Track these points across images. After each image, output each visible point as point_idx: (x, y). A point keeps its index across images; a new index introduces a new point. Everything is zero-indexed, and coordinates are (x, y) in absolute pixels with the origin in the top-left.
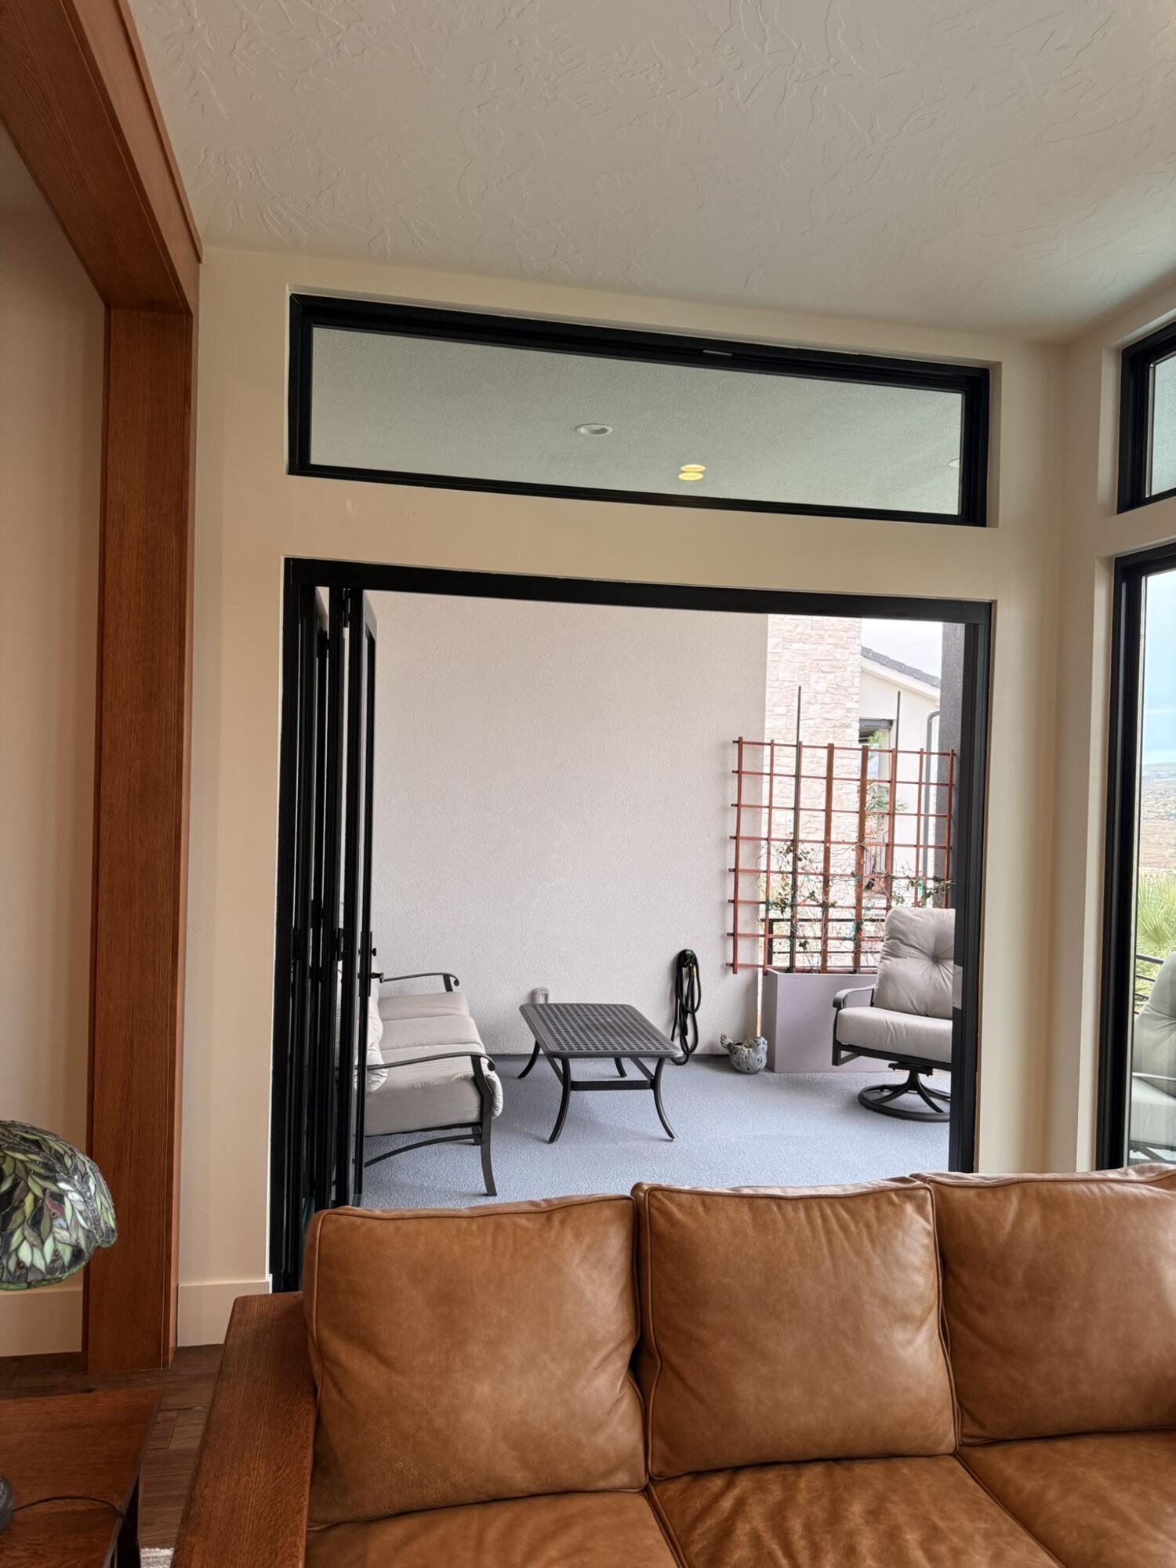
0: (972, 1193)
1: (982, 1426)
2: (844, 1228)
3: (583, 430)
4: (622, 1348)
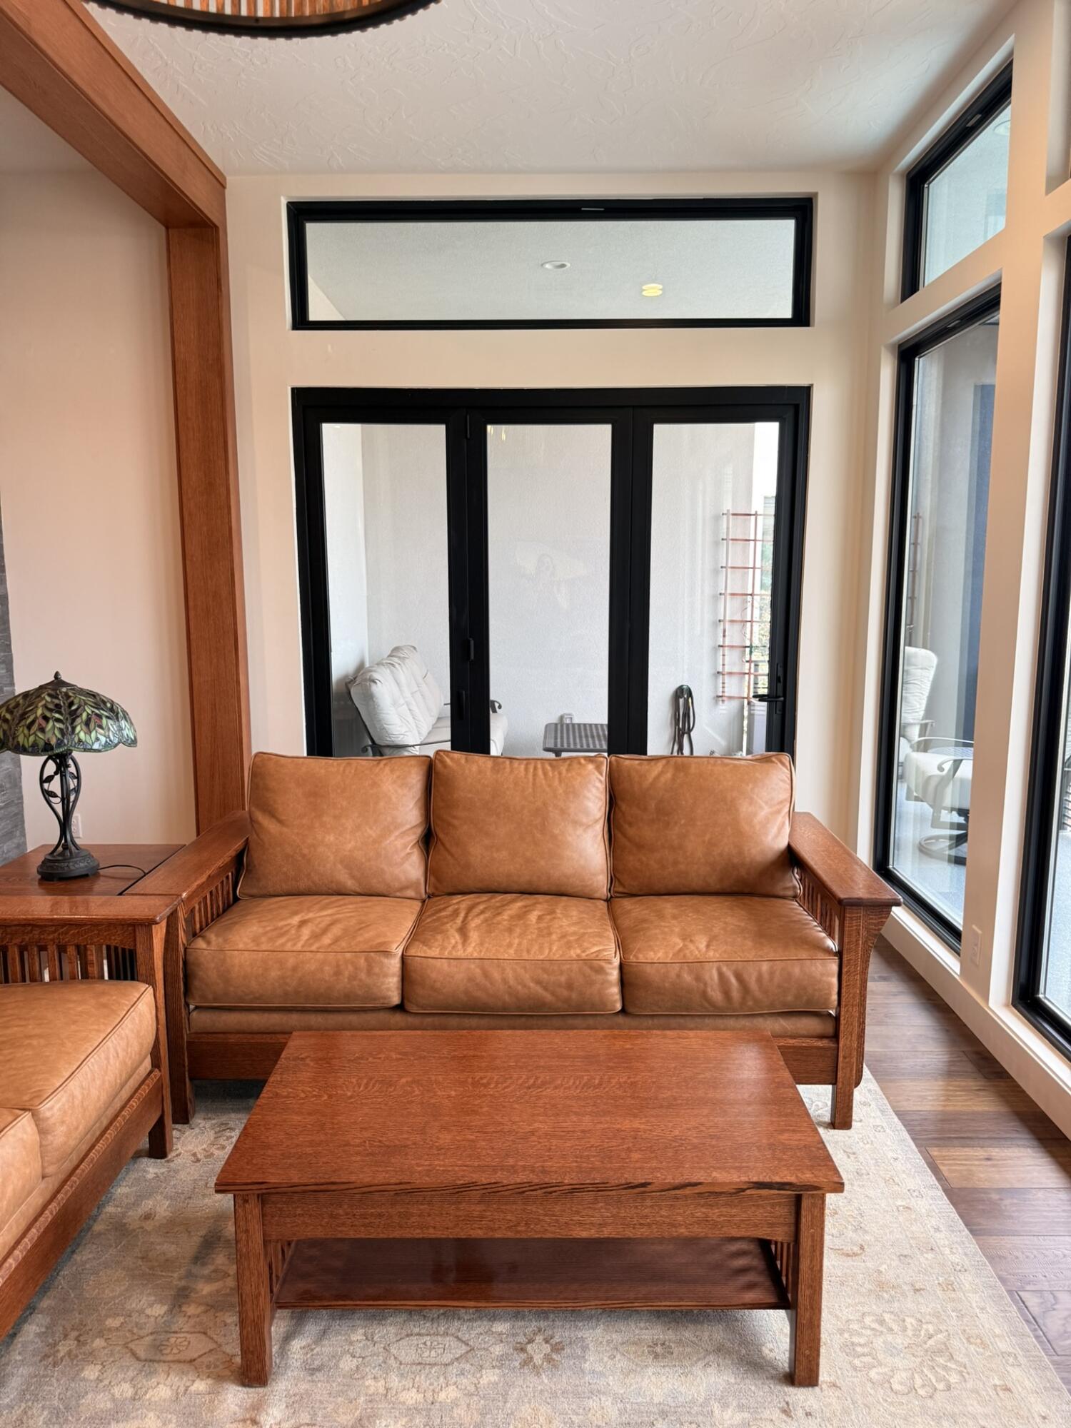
1: (624, 887)
2: (545, 774)
4: (415, 830)
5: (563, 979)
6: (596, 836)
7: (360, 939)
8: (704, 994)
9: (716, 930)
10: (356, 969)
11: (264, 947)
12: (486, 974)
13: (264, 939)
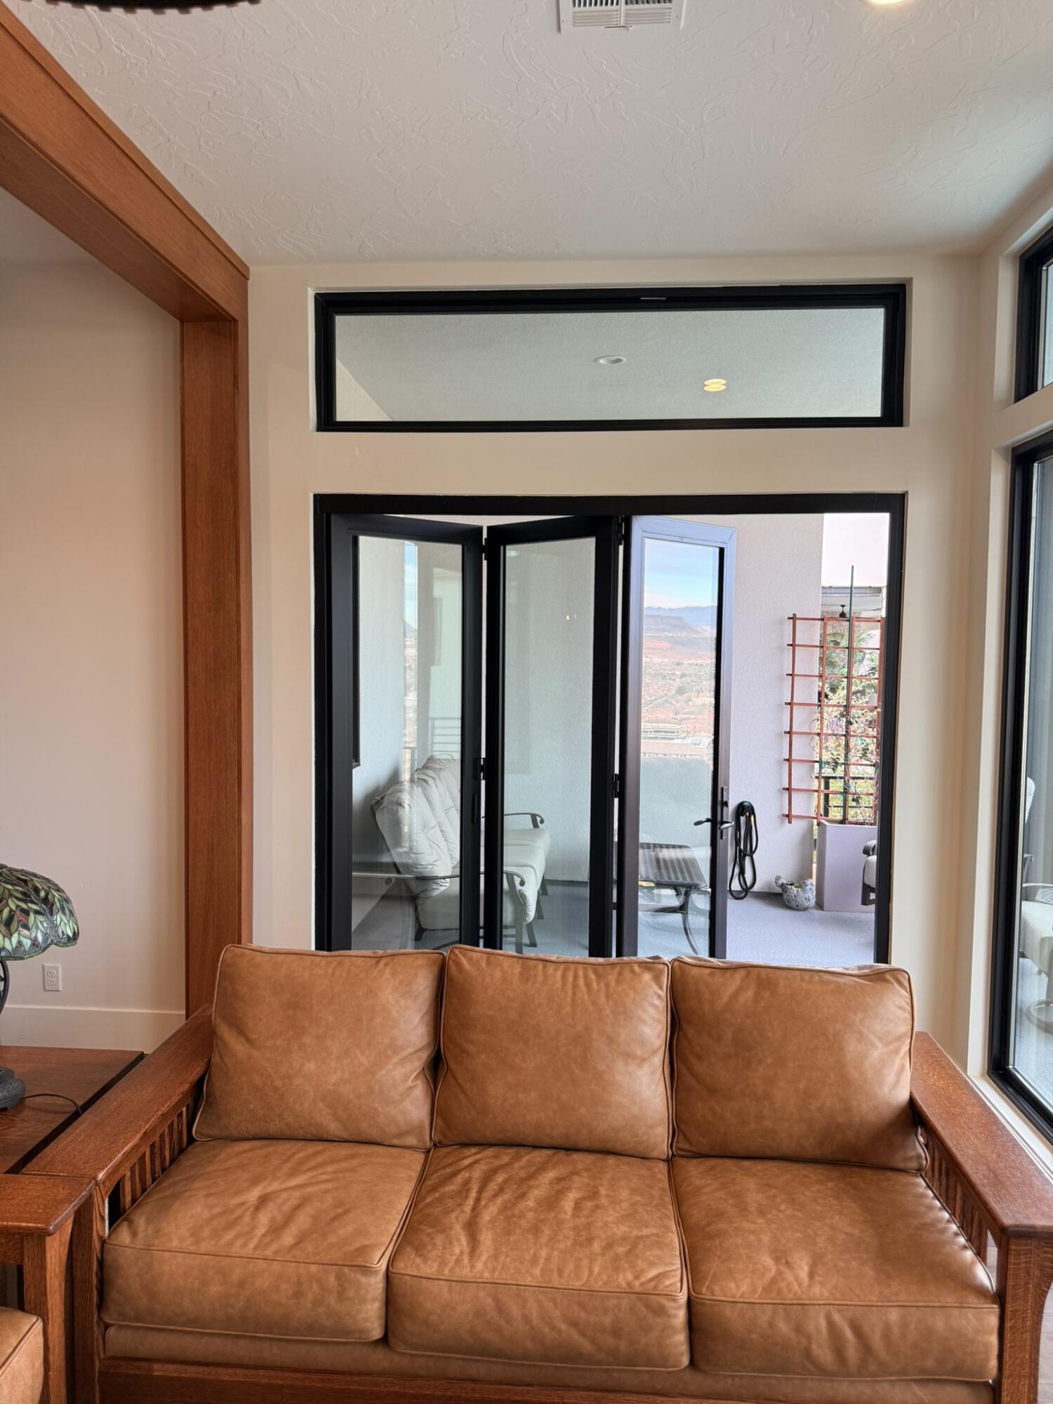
0: (707, 971)
1: (691, 1144)
3: (602, 361)
4: (419, 1054)
5: (607, 1321)
6: (653, 1073)
7: (332, 1239)
8: (807, 1353)
9: (821, 1242)
10: (323, 1290)
11: (204, 1247)
12: (500, 1308)
13: (206, 1232)
